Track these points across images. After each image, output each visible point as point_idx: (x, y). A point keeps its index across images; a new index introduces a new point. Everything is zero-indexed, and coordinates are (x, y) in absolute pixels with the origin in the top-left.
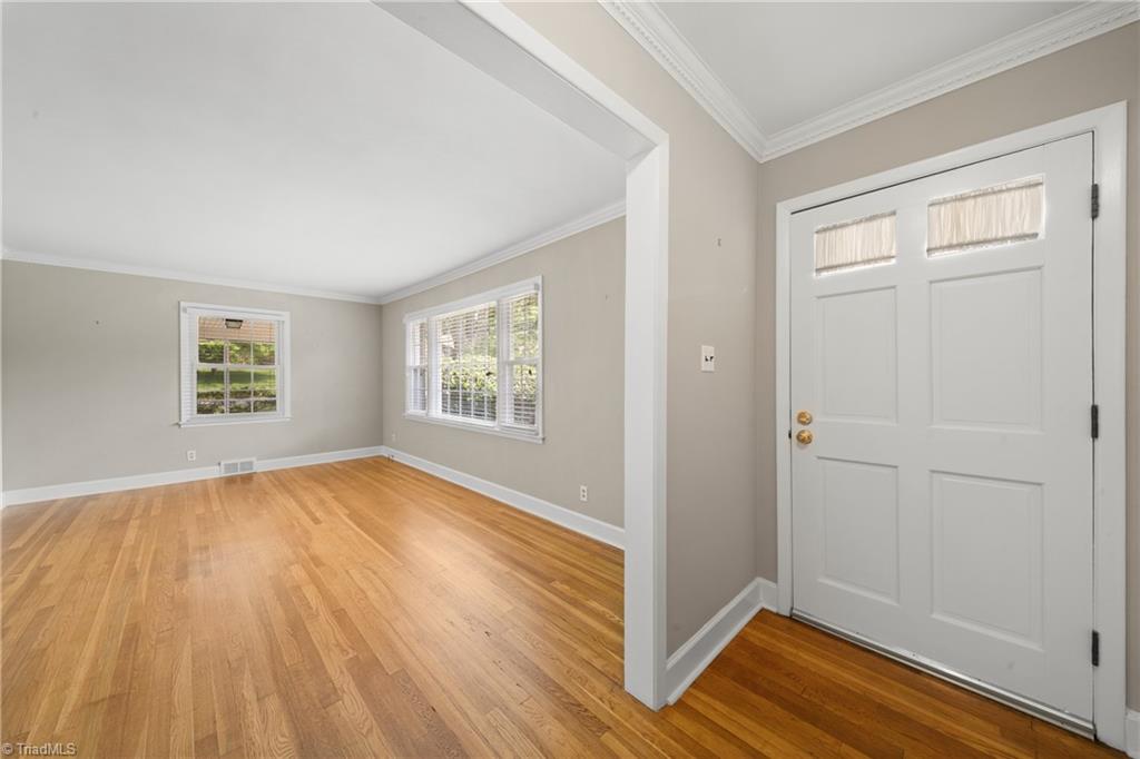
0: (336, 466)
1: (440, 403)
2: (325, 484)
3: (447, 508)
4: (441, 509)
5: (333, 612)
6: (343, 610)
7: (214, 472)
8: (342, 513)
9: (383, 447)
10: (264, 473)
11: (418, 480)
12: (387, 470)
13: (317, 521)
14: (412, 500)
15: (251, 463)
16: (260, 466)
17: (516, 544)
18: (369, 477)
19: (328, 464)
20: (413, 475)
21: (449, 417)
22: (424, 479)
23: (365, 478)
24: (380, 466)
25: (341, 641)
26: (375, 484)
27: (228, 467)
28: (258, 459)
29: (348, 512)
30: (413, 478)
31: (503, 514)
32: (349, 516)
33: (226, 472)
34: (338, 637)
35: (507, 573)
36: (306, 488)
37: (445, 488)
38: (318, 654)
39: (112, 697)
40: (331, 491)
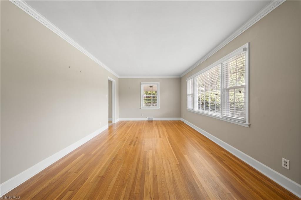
0: (169, 122)
1: (198, 106)
2: (165, 126)
3: (198, 144)
4: (196, 144)
5: (154, 175)
6: (156, 175)
7: (146, 119)
8: (167, 136)
9: (181, 118)
10: (154, 121)
11: (190, 130)
12: (181, 125)
13: (160, 137)
14: (187, 138)
15: (152, 118)
16: (154, 119)
17: (233, 176)
18: (176, 126)
19: (167, 121)
20: (188, 128)
21: (200, 111)
22: (192, 131)
23: (175, 126)
24: (180, 123)
25: (152, 192)
26: (178, 129)
27: (149, 118)
28: (154, 117)
29: (168, 136)
30: (188, 129)
31: (224, 154)
32: (168, 138)
33: (148, 119)
34: (151, 190)
35: (228, 194)
36: (161, 126)
37: (199, 136)
38: (143, 195)
39: (102, 177)
40: (166, 129)
